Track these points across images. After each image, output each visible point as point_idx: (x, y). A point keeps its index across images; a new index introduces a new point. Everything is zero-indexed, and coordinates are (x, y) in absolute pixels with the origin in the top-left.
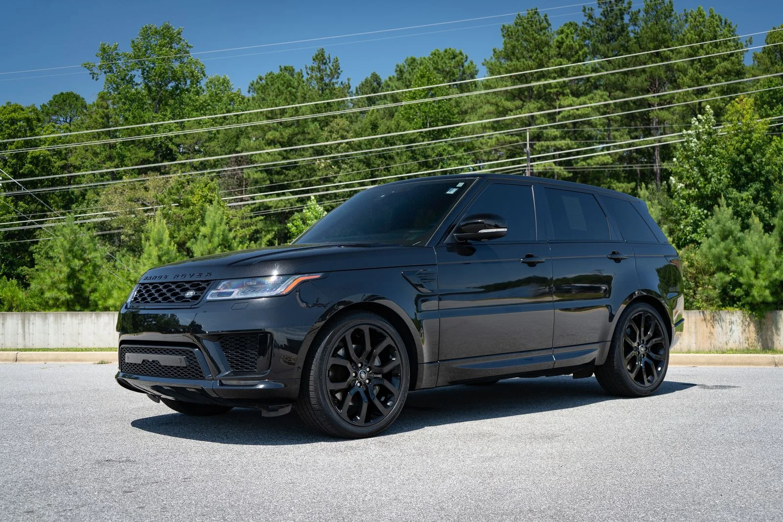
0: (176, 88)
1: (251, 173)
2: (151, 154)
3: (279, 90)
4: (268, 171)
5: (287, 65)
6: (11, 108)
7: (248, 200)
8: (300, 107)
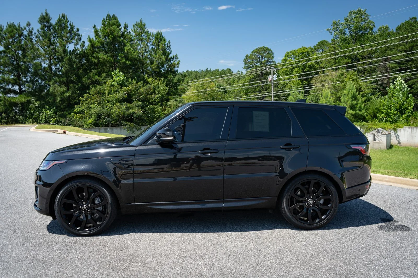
0: (363, 33)
1: (390, 64)
2: (350, 60)
3: (406, 28)
4: (399, 63)
5: (413, 17)
6: (303, 48)
7: (389, 76)
8: (415, 34)
